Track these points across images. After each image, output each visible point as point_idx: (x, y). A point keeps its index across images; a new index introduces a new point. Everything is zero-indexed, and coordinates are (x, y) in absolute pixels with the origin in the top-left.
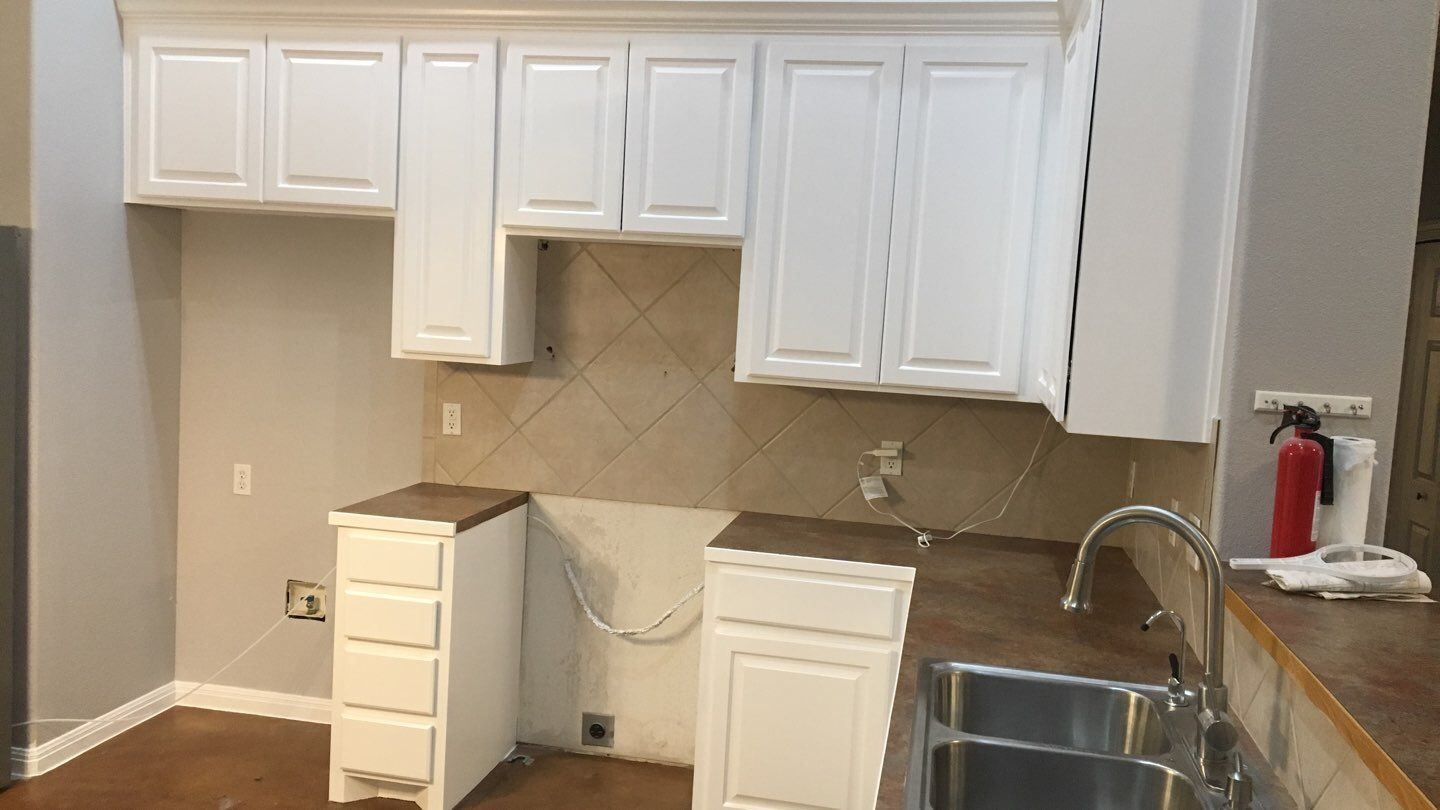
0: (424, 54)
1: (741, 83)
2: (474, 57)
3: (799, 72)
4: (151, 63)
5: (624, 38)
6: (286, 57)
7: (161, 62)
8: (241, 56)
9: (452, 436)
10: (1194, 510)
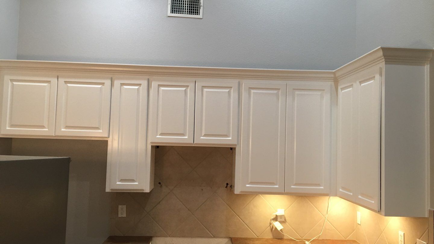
0: (120, 83)
1: (234, 95)
2: (140, 85)
3: (252, 91)
4: (9, 86)
5: (194, 79)
6: (65, 84)
7: (13, 85)
8: (47, 83)
9: (122, 217)
10: (420, 238)
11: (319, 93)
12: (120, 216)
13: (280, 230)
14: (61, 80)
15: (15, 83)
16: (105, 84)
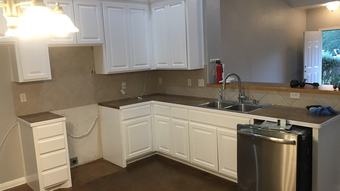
1: (98, 11)
3: (109, 9)
9: (24, 102)
10: (200, 79)
11: (142, 11)
12: (22, 101)
13: (124, 94)
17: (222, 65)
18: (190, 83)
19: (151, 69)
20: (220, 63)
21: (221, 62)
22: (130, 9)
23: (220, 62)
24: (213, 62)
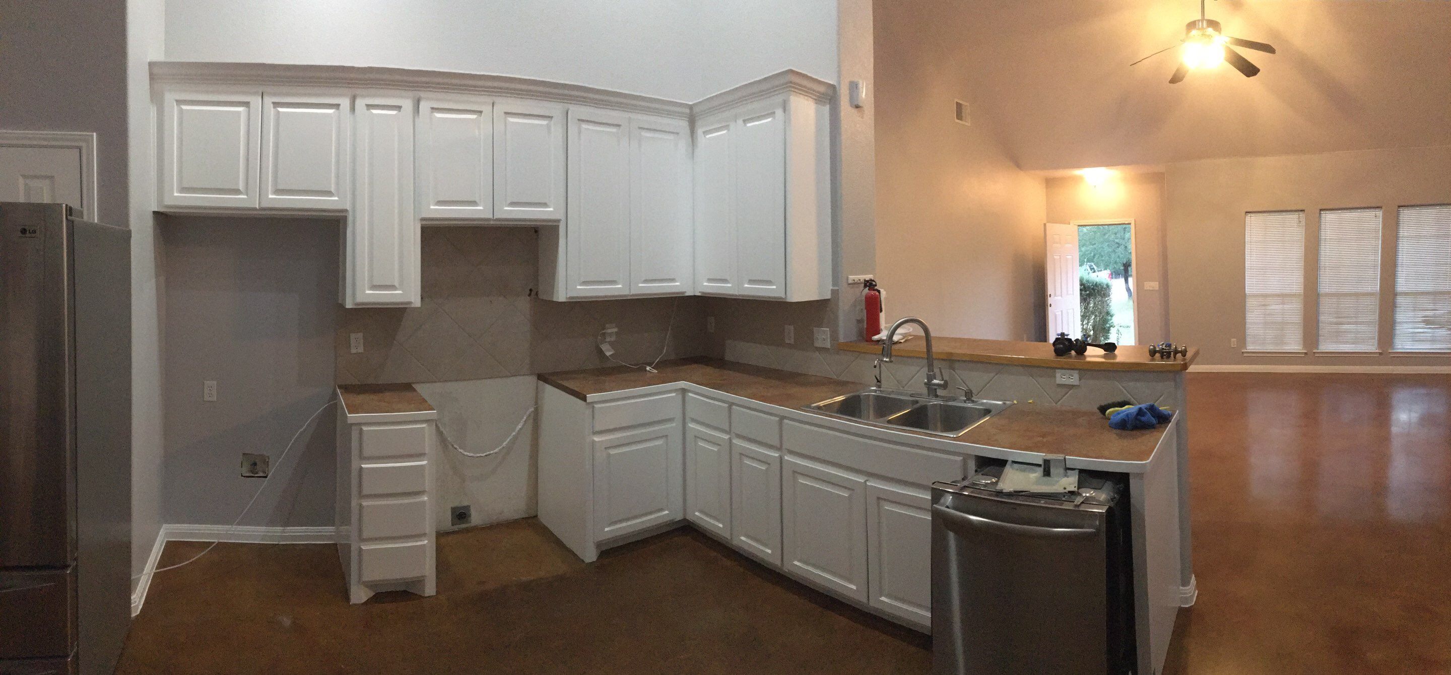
0: (366, 105)
2: (399, 108)
4: (173, 112)
5: (491, 99)
6: (274, 107)
7: (181, 112)
8: (243, 106)
9: (358, 353)
10: (820, 325)
11: (671, 137)
12: (353, 351)
13: (610, 356)
14: (269, 100)
15: (184, 107)
16: (341, 107)
17: (879, 292)
18: (792, 335)
19: (687, 294)
20: (876, 288)
21: (876, 285)
22: (640, 128)
23: (874, 283)
24: (855, 284)
